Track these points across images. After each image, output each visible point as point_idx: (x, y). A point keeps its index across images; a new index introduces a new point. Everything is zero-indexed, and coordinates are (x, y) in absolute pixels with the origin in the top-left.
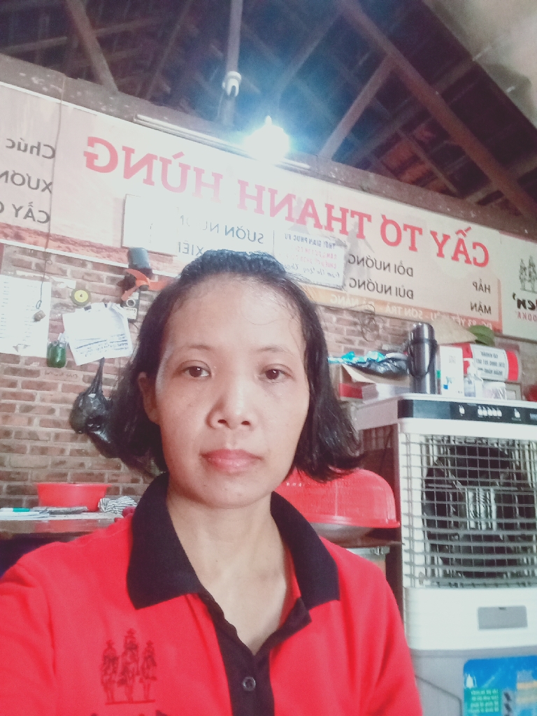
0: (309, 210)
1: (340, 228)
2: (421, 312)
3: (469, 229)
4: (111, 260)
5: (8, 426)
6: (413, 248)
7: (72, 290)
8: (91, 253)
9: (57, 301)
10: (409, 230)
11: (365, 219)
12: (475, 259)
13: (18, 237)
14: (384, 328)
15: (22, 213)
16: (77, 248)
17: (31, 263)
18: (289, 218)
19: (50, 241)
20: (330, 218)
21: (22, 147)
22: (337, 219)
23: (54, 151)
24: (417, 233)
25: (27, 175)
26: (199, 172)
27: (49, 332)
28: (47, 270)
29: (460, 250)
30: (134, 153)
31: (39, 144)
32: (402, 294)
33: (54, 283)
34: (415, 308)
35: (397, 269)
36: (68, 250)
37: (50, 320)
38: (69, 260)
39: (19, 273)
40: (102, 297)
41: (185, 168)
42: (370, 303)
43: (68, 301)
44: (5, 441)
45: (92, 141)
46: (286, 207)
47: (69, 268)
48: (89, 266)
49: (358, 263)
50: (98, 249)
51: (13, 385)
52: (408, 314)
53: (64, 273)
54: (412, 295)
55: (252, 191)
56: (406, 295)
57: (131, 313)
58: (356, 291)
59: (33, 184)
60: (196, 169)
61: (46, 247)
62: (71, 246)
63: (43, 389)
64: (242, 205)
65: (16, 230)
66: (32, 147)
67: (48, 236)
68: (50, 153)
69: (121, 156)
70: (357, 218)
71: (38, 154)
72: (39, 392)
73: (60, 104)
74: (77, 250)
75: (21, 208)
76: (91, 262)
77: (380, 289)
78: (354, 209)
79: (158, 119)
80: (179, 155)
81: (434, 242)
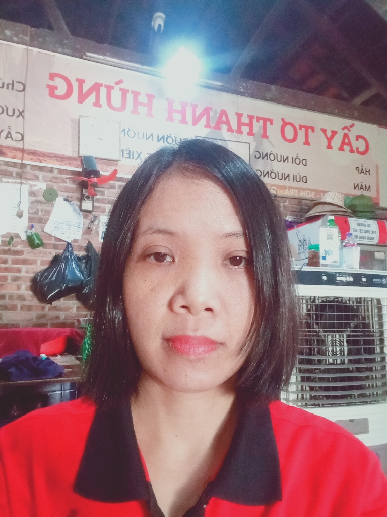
0: (223, 118)
1: (248, 131)
2: (313, 192)
3: (352, 125)
4: (71, 166)
5: (3, 292)
6: (307, 143)
7: (43, 191)
8: (56, 161)
9: (33, 199)
10: (304, 129)
11: (268, 123)
12: (357, 149)
13: (2, 153)
14: (284, 207)
15: (4, 134)
16: (47, 159)
17: (12, 172)
18: (207, 126)
19: (25, 155)
20: (240, 124)
21: (1, 85)
22: (245, 124)
23: (24, 86)
24: (310, 131)
25: (5, 106)
26: (136, 94)
27: (29, 222)
28: (23, 177)
29: (345, 142)
30: (85, 82)
31: (13, 81)
32: (298, 180)
33: (30, 184)
34: (309, 190)
35: (294, 160)
36: (38, 160)
37: (29, 213)
38: (41, 168)
39: (4, 180)
40: (66, 194)
41: (124, 92)
42: (272, 188)
43: (41, 199)
44: (2, 302)
45: (52, 76)
46: (205, 117)
47: (41, 174)
48: (56, 172)
49: (263, 158)
50: (62, 158)
51: (5, 262)
52: (304, 195)
53: (37, 178)
54: (306, 180)
55: (177, 106)
56: (301, 181)
57: (88, 205)
59: (10, 113)
60: (133, 92)
61: (22, 159)
62: (41, 158)
63: (27, 264)
64: (170, 118)
66: (8, 85)
67: (23, 151)
68: (21, 88)
69: (75, 86)
70: (261, 122)
71: (12, 89)
72: (25, 266)
73: (27, 49)
74: (45, 160)
75: (2, 131)
76: (57, 168)
77: (280, 177)
78: (258, 116)
79: (101, 55)
80: (120, 82)
81: (324, 137)
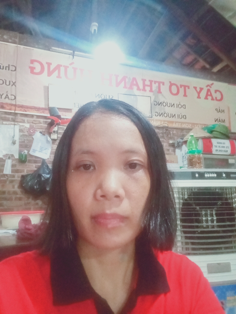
0: (134, 82)
1: (149, 89)
2: (190, 124)
3: (212, 84)
4: (44, 113)
5: (4, 189)
6: (185, 95)
7: (27, 129)
8: (35, 111)
9: (22, 134)
10: (183, 87)
11: (161, 84)
12: (216, 98)
13: (3, 107)
14: (173, 134)
15: (4, 96)
16: (28, 110)
17: (9, 118)
18: (125, 87)
19: (17, 108)
20: (144, 85)
21: (2, 67)
22: (148, 86)
23: (16, 68)
24: (187, 88)
25: (5, 79)
26: (82, 70)
27: (19, 147)
28: (16, 120)
29: (209, 94)
30: (51, 64)
31: (9, 65)
32: (181, 117)
33: (20, 126)
34: (187, 123)
35: (178, 106)
36: (24, 111)
37: (19, 142)
38: (26, 115)
39: (4, 123)
41: (75, 69)
42: (165, 123)
43: (26, 133)
44: (3, 196)
45: (32, 62)
46: (123, 83)
47: (26, 119)
48: (35, 117)
49: (159, 105)
50: (38, 109)
52: (184, 126)
53: (24, 122)
54: (186, 117)
55: (107, 76)
56: (183, 118)
57: (54, 136)
58: (158, 118)
59: (8, 83)
60: (80, 69)
61: (15, 111)
62: (26, 109)
63: (18, 173)
65: (2, 104)
66: (6, 67)
67: (15, 105)
68: (14, 69)
69: (46, 66)
70: (157, 84)
71: (9, 70)
72: (16, 174)
73: (17, 46)
74: (29, 111)
75: (3, 94)
76: (36, 115)
77: (170, 116)
78: (155, 80)
79: (61, 48)
80: (72, 63)
81: (195, 92)
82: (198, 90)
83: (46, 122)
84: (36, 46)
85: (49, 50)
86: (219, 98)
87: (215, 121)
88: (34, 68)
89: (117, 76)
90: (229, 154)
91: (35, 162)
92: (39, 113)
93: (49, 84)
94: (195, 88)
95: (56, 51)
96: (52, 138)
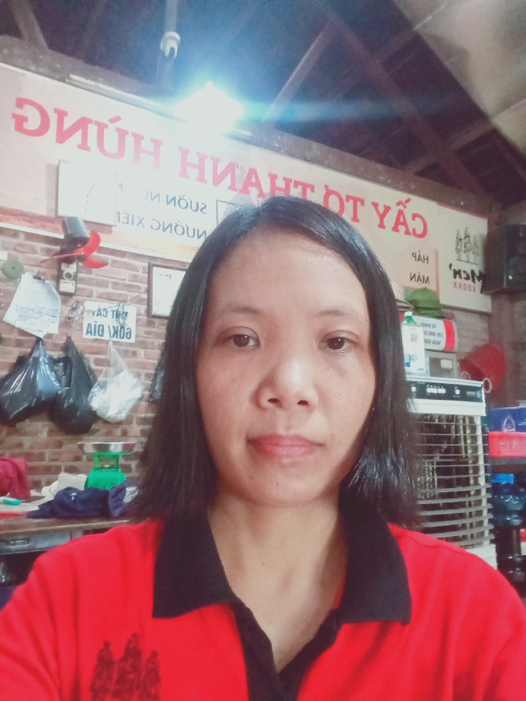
0: (252, 179)
3: (408, 201)
4: (45, 230)
6: (355, 219)
7: (2, 263)
8: (23, 222)
10: (351, 201)
11: (308, 189)
12: (414, 230)
16: (11, 218)
18: (232, 188)
20: (273, 188)
22: (280, 189)
24: (359, 203)
26: (138, 138)
29: (400, 222)
30: (67, 115)
40: (36, 270)
41: (122, 133)
45: (21, 103)
46: (229, 176)
48: (22, 237)
50: (31, 218)
55: (193, 159)
57: (67, 286)
60: (134, 135)
62: (1, 215)
64: (184, 174)
69: (53, 119)
70: (300, 187)
74: (7, 220)
76: (24, 232)
78: (297, 180)
79: (92, 80)
80: (116, 119)
81: (376, 213)
82: (381, 210)
83: (48, 251)
84: (33, 68)
85: (63, 80)
86: (420, 231)
87: (411, 279)
88: (25, 119)
89: (216, 162)
90: (441, 349)
91: (19, 344)
92: (33, 228)
93: (60, 161)
94: (376, 205)
95: (79, 84)
96: (62, 289)
